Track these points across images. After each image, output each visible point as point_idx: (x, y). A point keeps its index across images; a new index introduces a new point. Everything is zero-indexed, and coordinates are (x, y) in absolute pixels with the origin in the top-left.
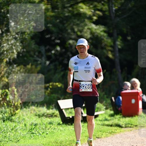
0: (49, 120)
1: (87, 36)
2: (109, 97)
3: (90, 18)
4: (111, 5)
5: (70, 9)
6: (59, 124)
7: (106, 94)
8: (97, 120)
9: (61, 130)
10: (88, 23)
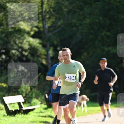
1: (26, 47)
2: (43, 94)
3: (28, 33)
4: (44, 23)
6: (4, 116)
7: (41, 92)
8: (34, 112)
9: (6, 120)
10: (27, 36)
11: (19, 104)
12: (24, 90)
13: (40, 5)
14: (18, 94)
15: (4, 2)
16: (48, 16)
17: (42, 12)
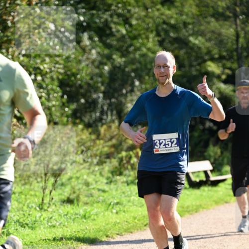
3: (219, 77)
4: (240, 63)
5: (198, 67)
8: (225, 184)
9: (188, 195)
10: (217, 81)
11: (206, 172)
12: (212, 154)
13: (234, 38)
14: (204, 159)
15: (185, 36)
16: (245, 54)
17: (236, 50)
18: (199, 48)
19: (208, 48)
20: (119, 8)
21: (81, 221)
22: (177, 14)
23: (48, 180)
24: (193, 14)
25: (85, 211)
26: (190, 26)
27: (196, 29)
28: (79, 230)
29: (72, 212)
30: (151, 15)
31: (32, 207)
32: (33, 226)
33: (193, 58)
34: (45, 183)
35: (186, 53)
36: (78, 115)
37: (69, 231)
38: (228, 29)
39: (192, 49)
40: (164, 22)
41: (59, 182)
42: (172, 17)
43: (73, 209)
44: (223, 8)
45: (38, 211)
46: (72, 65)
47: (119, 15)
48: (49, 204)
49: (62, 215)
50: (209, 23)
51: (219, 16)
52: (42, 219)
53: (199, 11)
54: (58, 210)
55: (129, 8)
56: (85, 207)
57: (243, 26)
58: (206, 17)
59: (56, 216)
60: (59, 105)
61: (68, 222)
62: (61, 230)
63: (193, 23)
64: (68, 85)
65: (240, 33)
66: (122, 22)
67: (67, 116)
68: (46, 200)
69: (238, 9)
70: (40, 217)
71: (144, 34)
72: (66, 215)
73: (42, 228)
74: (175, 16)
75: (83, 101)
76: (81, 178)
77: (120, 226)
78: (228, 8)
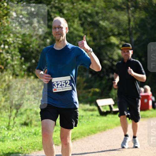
0: (91, 113)
3: (118, 46)
5: (105, 40)
6: (97, 116)
9: (99, 120)
11: (110, 106)
12: (114, 94)
13: (127, 22)
14: (109, 97)
15: (97, 20)
16: (134, 32)
17: (129, 29)
18: (106, 28)
19: (111, 28)
20: (56, 3)
21: (33, 137)
22: (92, 7)
23: (12, 111)
24: (102, 7)
25: (35, 130)
26: (100, 15)
27: (104, 16)
28: (32, 142)
29: (27, 131)
30: (76, 7)
31: (2, 128)
32: (4, 140)
33: (102, 35)
34: (11, 112)
35: (98, 31)
36: (31, 70)
37: (26, 143)
38: (123, 16)
39: (101, 28)
40: (84, 12)
41: (19, 112)
42: (89, 9)
43: (28, 129)
44: (120, 3)
45: (6, 130)
46: (27, 39)
47: (56, 7)
48: (13, 126)
49: (21, 133)
50: (111, 12)
51: (118, 8)
52: (8, 135)
53: (105, 5)
54: (18, 130)
55: (62, 3)
56: (35, 128)
57: (132, 14)
58: (110, 9)
59: (17, 134)
60: (19, 64)
61: (25, 137)
62: (20, 142)
63: (102, 13)
64: (24, 51)
65: (131, 18)
66: (58, 12)
67: (24, 71)
68: (11, 124)
69: (130, 4)
70: (7, 134)
71: (72, 19)
72: (24, 133)
73: (9, 141)
74: (91, 8)
75: (34, 61)
76: (33, 109)
77: (57, 139)
78: (123, 3)
